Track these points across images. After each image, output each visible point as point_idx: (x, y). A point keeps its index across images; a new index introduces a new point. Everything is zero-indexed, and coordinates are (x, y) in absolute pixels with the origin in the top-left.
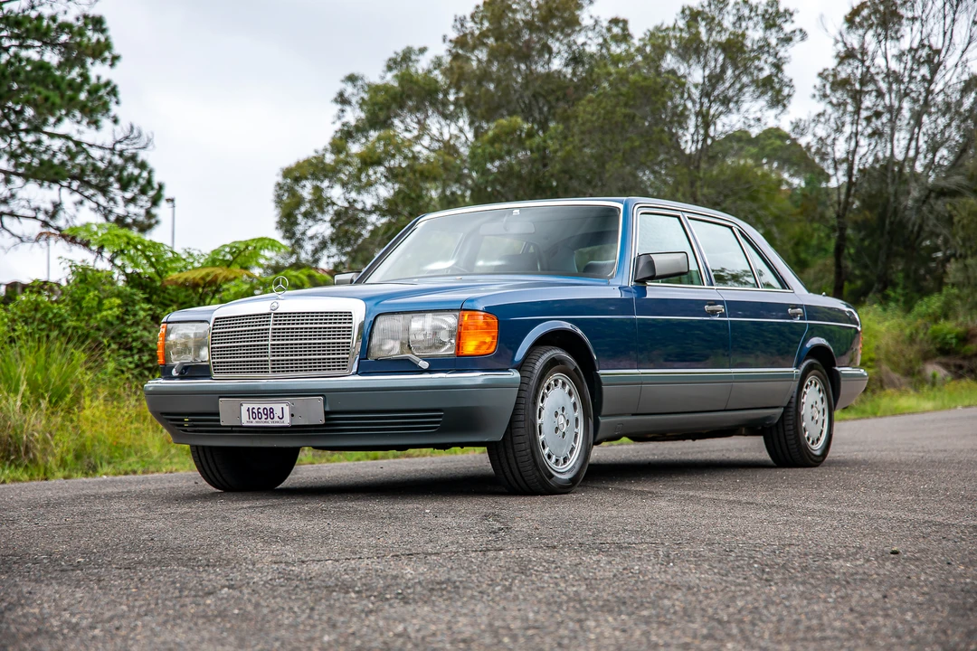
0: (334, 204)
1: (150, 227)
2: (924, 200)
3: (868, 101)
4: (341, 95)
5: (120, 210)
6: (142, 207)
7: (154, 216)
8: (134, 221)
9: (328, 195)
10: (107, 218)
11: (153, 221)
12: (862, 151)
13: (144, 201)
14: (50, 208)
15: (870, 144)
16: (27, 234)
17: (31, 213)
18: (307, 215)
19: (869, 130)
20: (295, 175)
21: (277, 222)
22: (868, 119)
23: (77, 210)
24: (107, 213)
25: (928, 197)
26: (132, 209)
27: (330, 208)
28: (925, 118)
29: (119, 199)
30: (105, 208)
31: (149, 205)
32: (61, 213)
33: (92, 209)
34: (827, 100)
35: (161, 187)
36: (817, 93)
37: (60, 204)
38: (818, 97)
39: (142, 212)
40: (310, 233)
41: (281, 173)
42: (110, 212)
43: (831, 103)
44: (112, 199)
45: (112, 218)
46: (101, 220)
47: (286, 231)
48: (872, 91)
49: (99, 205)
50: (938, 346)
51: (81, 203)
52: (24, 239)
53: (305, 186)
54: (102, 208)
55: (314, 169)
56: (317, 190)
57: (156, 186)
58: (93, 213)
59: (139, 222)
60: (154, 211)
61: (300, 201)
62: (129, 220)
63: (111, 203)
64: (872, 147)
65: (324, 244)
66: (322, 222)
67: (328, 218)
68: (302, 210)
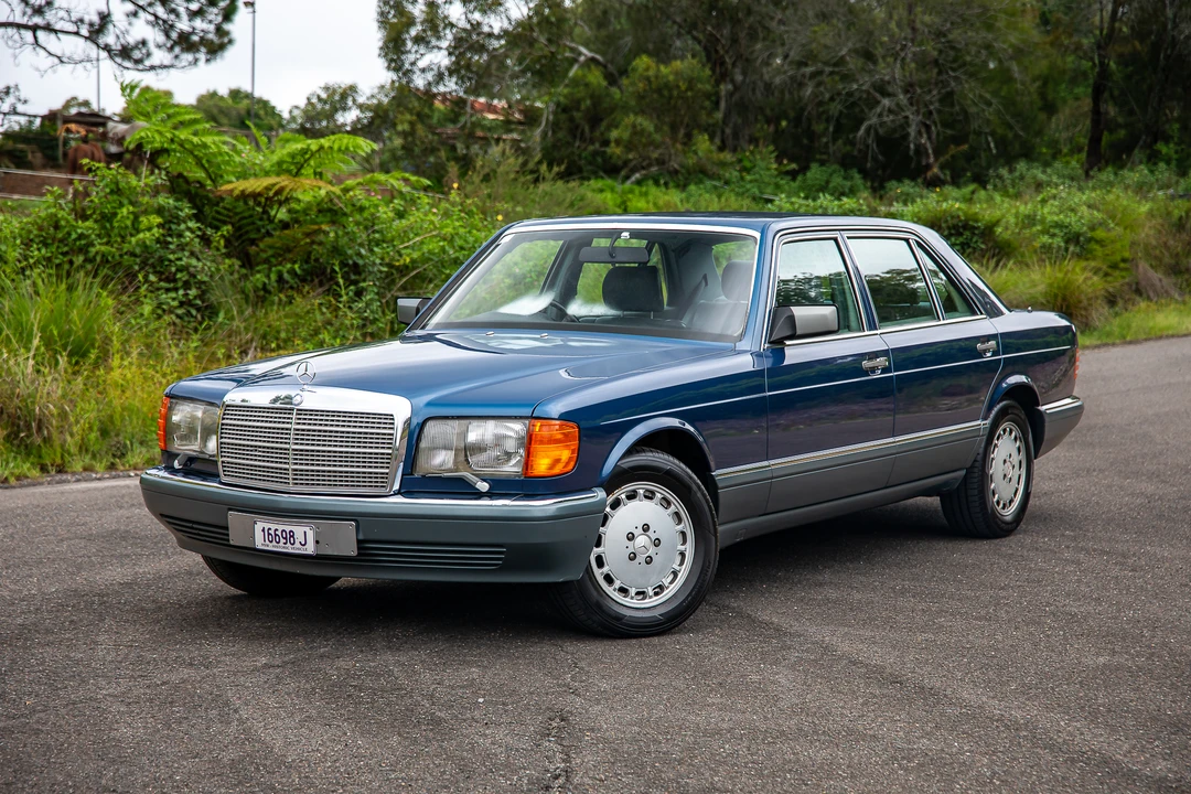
0: (452, 25)
1: (222, 47)
5: (183, 25)
6: (210, 22)
7: (227, 33)
8: (202, 38)
9: (446, 13)
10: (168, 36)
11: (226, 40)
13: (214, 14)
14: (96, 19)
16: (68, 54)
17: (72, 28)
18: (418, 40)
21: (381, 48)
23: (130, 24)
24: (167, 29)
26: (199, 24)
27: (448, 31)
29: (181, 10)
30: (164, 21)
31: (220, 19)
32: (110, 27)
33: (148, 22)
37: (109, 15)
39: (212, 27)
40: (422, 64)
42: (172, 26)
44: (173, 11)
45: (174, 35)
46: (161, 38)
47: (392, 60)
49: (156, 17)
51: (135, 14)
52: (64, 59)
53: (416, 1)
54: (161, 22)
56: (432, 7)
58: (149, 28)
59: (207, 40)
60: (227, 27)
61: (411, 22)
62: (195, 38)
63: (172, 17)
65: (440, 77)
66: (436, 50)
67: (444, 44)
68: (413, 32)
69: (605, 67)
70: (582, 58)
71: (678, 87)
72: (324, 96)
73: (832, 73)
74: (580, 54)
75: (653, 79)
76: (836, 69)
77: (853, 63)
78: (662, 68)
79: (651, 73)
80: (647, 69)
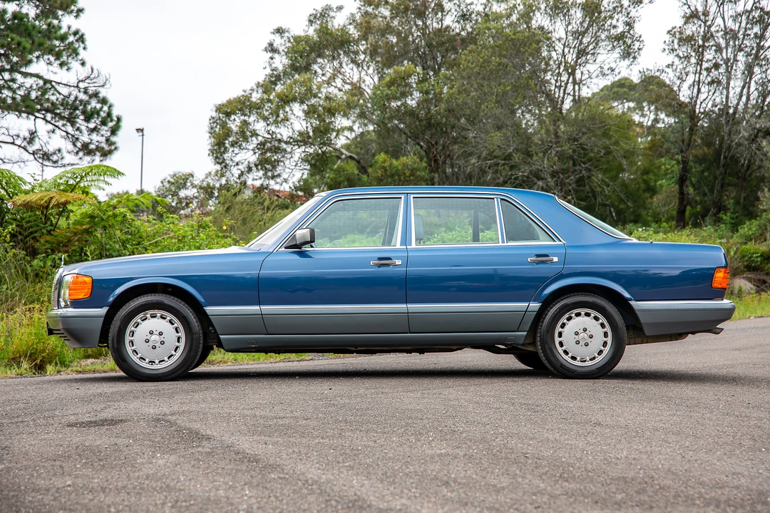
0: (257, 135)
1: (110, 152)
2: (753, 139)
3: (709, 55)
4: (271, 45)
5: (85, 138)
6: (102, 136)
7: (113, 143)
8: (97, 147)
9: (253, 128)
10: (74, 145)
11: (113, 147)
12: (702, 97)
13: (105, 131)
14: (27, 135)
15: (709, 91)
16: (8, 157)
17: (10, 140)
18: (234, 144)
19: (709, 79)
20: (226, 110)
21: (210, 150)
22: (708, 70)
23: (50, 138)
24: (75, 140)
25: (756, 136)
26: (95, 137)
27: (254, 138)
28: (757, 70)
29: (83, 128)
30: (73, 136)
31: (109, 134)
32: (37, 139)
33: (62, 137)
34: (675, 53)
35: (119, 119)
36: (667, 47)
37: (35, 132)
38: (667, 51)
39: (103, 139)
40: (236, 159)
41: (215, 108)
42: (77, 139)
43: (678, 56)
44: (78, 129)
45: (79, 145)
46: (70, 147)
47: (217, 158)
48: (712, 46)
49: (67, 133)
50: (746, 263)
51: (53, 131)
52: (5, 160)
53: (234, 120)
54: (70, 136)
55: (242, 105)
56: (245, 123)
57: (115, 119)
59: (101, 148)
60: (113, 139)
61: (229, 132)
62: (92, 147)
63: (77, 133)
64: (711, 93)
65: (250, 169)
66: (246, 151)
67: (251, 147)
68: (231, 139)
69: (358, 162)
70: (343, 156)
71: (405, 173)
72: (172, 180)
73: (504, 165)
74: (342, 154)
75: (388, 168)
76: (507, 162)
77: (517, 158)
78: (394, 161)
79: (387, 164)
80: (384, 162)
